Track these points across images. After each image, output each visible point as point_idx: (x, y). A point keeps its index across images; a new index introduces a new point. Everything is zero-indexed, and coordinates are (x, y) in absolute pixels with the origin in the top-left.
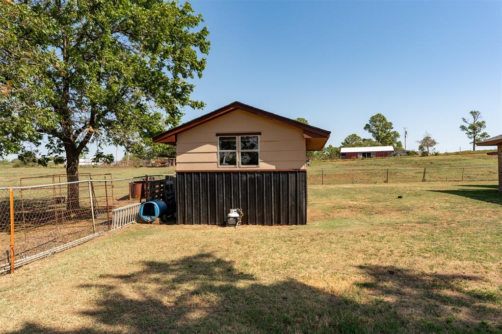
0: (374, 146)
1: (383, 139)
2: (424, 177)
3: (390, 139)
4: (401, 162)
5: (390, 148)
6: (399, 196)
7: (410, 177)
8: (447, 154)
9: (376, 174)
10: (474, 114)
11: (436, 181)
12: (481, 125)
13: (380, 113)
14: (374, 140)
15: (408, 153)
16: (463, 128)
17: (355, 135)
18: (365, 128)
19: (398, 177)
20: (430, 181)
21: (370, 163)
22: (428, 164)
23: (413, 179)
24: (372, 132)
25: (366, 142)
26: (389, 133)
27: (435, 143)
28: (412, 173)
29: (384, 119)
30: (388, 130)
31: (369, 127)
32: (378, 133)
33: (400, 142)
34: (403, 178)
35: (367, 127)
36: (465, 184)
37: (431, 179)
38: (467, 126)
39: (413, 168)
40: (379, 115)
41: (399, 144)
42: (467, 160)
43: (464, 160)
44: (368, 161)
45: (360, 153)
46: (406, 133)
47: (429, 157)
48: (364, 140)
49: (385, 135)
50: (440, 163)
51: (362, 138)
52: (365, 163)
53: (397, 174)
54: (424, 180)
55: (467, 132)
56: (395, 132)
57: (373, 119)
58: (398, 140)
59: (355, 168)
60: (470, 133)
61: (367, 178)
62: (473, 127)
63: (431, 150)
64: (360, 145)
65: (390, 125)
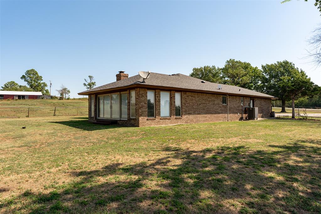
0: (28, 91)
1: (35, 87)
2: (55, 113)
3: (40, 87)
4: (44, 103)
5: (40, 93)
6: (23, 127)
7: (46, 113)
8: (74, 99)
9: (22, 111)
10: (90, 77)
11: (62, 115)
12: (94, 84)
13: (33, 69)
14: (28, 87)
15: (52, 97)
16: (85, 84)
17: (13, 82)
18: (22, 78)
19: (38, 113)
20: (58, 116)
21: (21, 103)
22: (61, 105)
23: (48, 115)
24: (27, 81)
25: (22, 88)
26: (40, 83)
27: (69, 92)
28: (48, 111)
29: (37, 73)
30: (39, 81)
31: (25, 78)
32: (32, 83)
33: (47, 90)
34: (41, 114)
35: (23, 77)
36: (78, 117)
37: (59, 114)
38: (87, 84)
39: (51, 107)
40: (33, 70)
41: (47, 91)
42: (84, 103)
43: (82, 103)
44: (21, 101)
45: (16, 95)
46: (51, 84)
47: (63, 100)
48: (20, 86)
49: (36, 84)
50: (68, 104)
51: (19, 84)
52: (17, 103)
53: (38, 111)
54: (54, 115)
55: (87, 87)
56: (44, 83)
57: (28, 72)
58: (46, 88)
59: (7, 106)
60: (88, 88)
61: (13, 114)
62: (90, 85)
63: (67, 96)
64: (16, 90)
65: (40, 78)
